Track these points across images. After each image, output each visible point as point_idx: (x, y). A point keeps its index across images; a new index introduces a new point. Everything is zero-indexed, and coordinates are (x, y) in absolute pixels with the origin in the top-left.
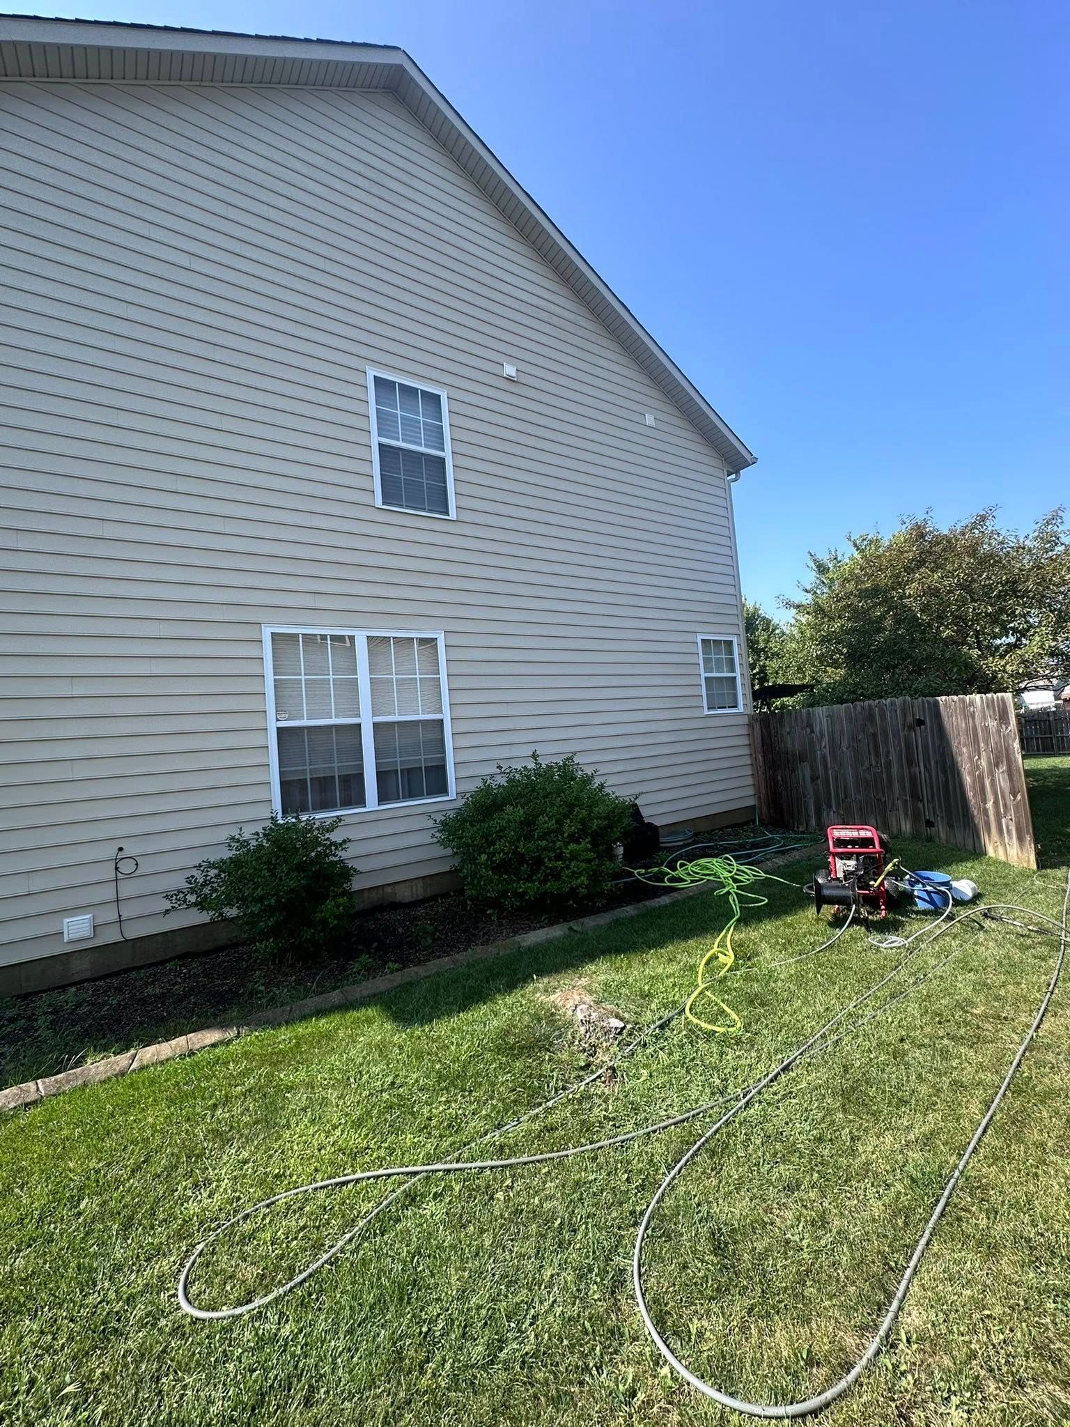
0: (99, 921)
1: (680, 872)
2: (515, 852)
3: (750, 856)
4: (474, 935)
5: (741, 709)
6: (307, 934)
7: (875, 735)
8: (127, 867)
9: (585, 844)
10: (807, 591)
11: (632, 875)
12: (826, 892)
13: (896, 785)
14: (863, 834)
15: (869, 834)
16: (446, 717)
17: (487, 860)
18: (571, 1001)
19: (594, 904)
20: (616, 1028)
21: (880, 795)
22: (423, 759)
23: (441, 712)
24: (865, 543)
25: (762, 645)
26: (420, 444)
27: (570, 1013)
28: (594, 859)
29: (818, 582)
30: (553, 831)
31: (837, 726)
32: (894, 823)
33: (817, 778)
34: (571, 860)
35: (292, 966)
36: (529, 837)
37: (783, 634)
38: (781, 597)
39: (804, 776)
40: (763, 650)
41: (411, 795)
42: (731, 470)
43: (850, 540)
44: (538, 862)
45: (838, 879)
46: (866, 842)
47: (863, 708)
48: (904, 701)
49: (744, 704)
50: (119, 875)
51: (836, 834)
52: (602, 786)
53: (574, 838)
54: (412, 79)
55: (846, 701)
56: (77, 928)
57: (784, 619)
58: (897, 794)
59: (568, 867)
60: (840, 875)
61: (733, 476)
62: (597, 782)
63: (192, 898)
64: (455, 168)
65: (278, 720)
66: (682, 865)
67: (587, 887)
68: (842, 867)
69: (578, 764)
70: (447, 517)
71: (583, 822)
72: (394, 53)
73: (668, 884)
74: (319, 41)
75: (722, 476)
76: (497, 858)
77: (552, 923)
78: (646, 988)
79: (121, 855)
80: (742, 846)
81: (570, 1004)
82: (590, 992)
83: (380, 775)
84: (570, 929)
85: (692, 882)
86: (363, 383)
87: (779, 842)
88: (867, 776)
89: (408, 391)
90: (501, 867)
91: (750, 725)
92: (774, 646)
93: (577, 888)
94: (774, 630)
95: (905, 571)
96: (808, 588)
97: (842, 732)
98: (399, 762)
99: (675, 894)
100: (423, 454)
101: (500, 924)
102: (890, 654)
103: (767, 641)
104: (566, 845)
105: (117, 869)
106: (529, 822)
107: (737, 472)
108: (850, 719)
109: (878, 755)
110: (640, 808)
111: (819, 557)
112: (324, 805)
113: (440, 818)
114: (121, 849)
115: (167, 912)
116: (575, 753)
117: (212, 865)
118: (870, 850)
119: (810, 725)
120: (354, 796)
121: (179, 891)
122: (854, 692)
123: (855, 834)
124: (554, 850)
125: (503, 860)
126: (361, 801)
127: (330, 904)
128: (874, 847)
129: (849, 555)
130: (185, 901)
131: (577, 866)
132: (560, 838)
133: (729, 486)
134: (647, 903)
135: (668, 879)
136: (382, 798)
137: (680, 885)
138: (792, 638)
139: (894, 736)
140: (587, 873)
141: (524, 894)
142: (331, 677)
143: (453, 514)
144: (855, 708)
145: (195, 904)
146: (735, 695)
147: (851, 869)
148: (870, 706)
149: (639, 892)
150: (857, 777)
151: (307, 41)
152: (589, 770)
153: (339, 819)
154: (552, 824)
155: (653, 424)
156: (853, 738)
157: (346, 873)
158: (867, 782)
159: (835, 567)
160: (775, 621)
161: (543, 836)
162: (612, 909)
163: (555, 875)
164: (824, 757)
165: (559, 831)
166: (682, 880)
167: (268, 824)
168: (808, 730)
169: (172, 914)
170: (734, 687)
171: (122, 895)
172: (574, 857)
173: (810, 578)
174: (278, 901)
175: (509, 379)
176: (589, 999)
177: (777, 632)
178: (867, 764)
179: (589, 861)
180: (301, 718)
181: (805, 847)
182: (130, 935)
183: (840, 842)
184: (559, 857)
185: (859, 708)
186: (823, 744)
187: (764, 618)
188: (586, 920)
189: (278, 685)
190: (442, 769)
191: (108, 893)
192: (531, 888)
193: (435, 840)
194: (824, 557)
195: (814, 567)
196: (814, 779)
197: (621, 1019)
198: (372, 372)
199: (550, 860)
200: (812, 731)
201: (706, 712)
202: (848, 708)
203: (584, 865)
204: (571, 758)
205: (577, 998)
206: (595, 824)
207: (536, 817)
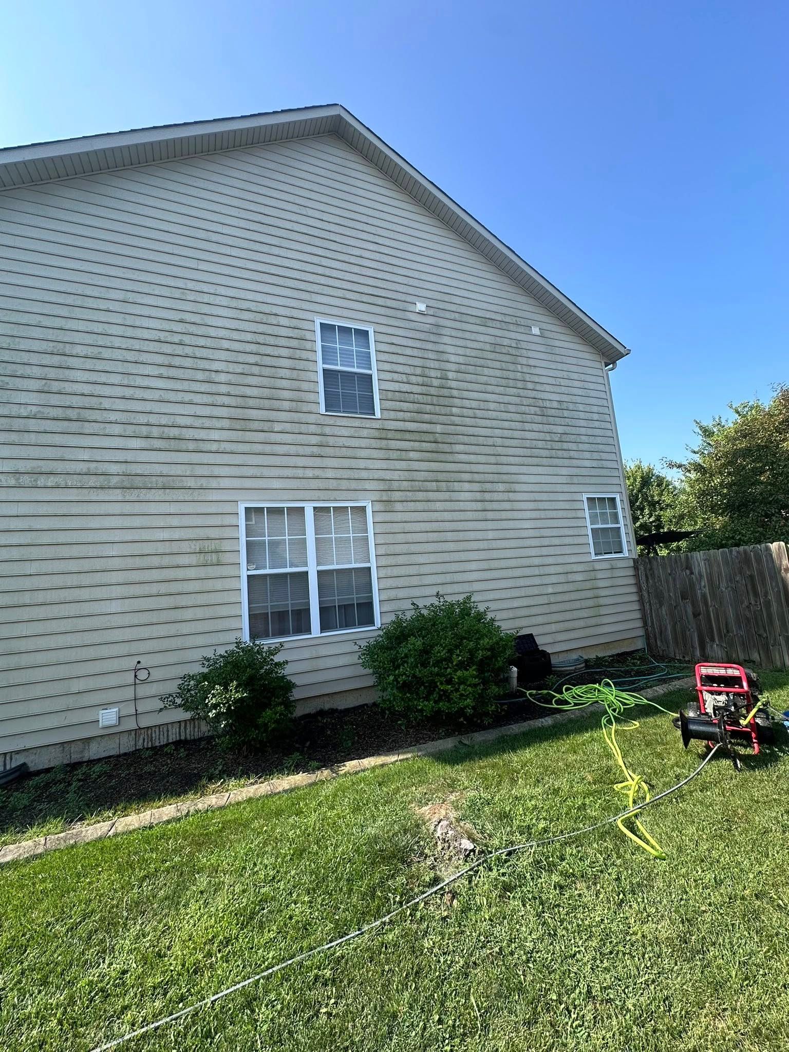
0: (123, 713)
1: (566, 696)
2: (414, 676)
3: (633, 682)
4: (385, 741)
5: (626, 554)
6: (254, 734)
7: (752, 577)
8: (142, 675)
9: (472, 671)
10: (695, 452)
11: (524, 694)
12: (693, 727)
13: (777, 623)
14: (731, 672)
15: (737, 673)
16: (373, 565)
17: (393, 681)
18: (437, 815)
19: (482, 721)
20: (466, 850)
21: (762, 632)
22: (355, 598)
23: (369, 561)
24: (746, 409)
25: (656, 498)
26: (354, 367)
27: (432, 828)
28: (479, 684)
29: (705, 444)
30: (445, 660)
31: (715, 568)
32: (778, 657)
33: (699, 614)
34: (460, 683)
35: (246, 757)
36: (424, 665)
37: (675, 488)
38: (665, 459)
39: (686, 612)
40: (658, 502)
41: (347, 625)
42: (609, 362)
43: (731, 407)
44: (432, 686)
45: (707, 714)
46: (735, 681)
47: (738, 552)
48: (779, 547)
49: (630, 549)
50: (137, 681)
51: (704, 671)
52: (493, 620)
53: (462, 666)
54: (347, 122)
55: (722, 546)
56: (108, 717)
57: (675, 477)
58: (778, 630)
59: (457, 690)
60: (710, 710)
61: (611, 366)
62: (489, 616)
63: (179, 701)
64: (380, 175)
65: (248, 570)
66: (567, 689)
67: (474, 708)
68: (711, 701)
69: (474, 602)
70: (374, 417)
71: (471, 652)
72: (334, 108)
73: (555, 706)
74: (283, 111)
75: (600, 367)
76: (401, 679)
77: (448, 735)
78: (507, 809)
79: (139, 666)
80: (627, 673)
81: (435, 819)
82: (457, 808)
83: (323, 610)
84: (460, 742)
85: (576, 705)
86: (312, 329)
87: (663, 670)
88: (747, 613)
89: (345, 330)
90: (405, 687)
91: (636, 568)
92: (666, 498)
93: (465, 708)
94: (667, 485)
95: (777, 432)
96: (696, 450)
97: (720, 574)
98: (336, 599)
99: (558, 716)
100: (356, 373)
101: (408, 733)
102: (766, 504)
103: (661, 494)
104: (456, 671)
105: (136, 676)
106: (426, 651)
107: (614, 363)
108: (726, 563)
109: (756, 595)
110: (536, 638)
111: (704, 424)
112: (283, 632)
113: (363, 644)
114: (139, 662)
115: (161, 710)
116: (472, 592)
117: (192, 677)
118: (737, 689)
119: (688, 567)
120: (303, 626)
121: (170, 695)
122: (733, 538)
123: (722, 672)
124: (445, 676)
125: (404, 682)
126: (308, 631)
127: (269, 712)
128: (742, 687)
129: (731, 420)
130: (174, 703)
131: (465, 690)
132: (450, 665)
133: (607, 374)
134: (531, 722)
135: (555, 701)
136: (324, 627)
137: (566, 707)
138: (683, 491)
139: (771, 578)
140: (473, 695)
141: (421, 711)
142: (287, 537)
143: (378, 414)
144: (731, 552)
145: (180, 706)
146: (620, 543)
147: (721, 704)
148: (745, 551)
149: (528, 711)
150: (737, 615)
151: (275, 112)
152: (481, 608)
153: (281, 644)
154: (443, 654)
155: (538, 333)
156: (731, 579)
157: (288, 686)
158: (747, 619)
159: (719, 430)
160: (669, 478)
161: (438, 663)
162: (501, 726)
163: (445, 696)
164: (704, 596)
165: (449, 660)
166: (567, 703)
167: (233, 647)
168: (688, 572)
169: (164, 712)
170: (619, 536)
171: (139, 696)
172: (462, 681)
173: (698, 441)
174: (229, 708)
175: (421, 313)
176: (453, 815)
177: (670, 487)
178: (746, 603)
179: (475, 685)
180: (265, 568)
181: (687, 677)
182: (143, 724)
183: (710, 680)
184: (449, 682)
185: (734, 553)
186: (703, 584)
187: (658, 477)
188: (476, 734)
189: (249, 545)
190: (370, 605)
191: (129, 693)
192: (427, 706)
193: (361, 661)
194: (708, 423)
195: (700, 432)
196: (696, 615)
197: (474, 841)
198: (319, 320)
199: (441, 684)
200: (692, 573)
201: (594, 557)
202: (722, 553)
203: (469, 688)
204: (469, 598)
205: (443, 812)
206: (480, 654)
207: (432, 647)
